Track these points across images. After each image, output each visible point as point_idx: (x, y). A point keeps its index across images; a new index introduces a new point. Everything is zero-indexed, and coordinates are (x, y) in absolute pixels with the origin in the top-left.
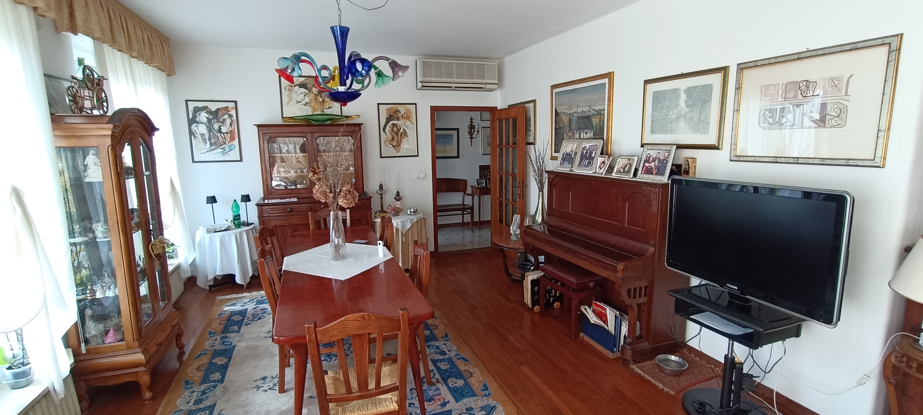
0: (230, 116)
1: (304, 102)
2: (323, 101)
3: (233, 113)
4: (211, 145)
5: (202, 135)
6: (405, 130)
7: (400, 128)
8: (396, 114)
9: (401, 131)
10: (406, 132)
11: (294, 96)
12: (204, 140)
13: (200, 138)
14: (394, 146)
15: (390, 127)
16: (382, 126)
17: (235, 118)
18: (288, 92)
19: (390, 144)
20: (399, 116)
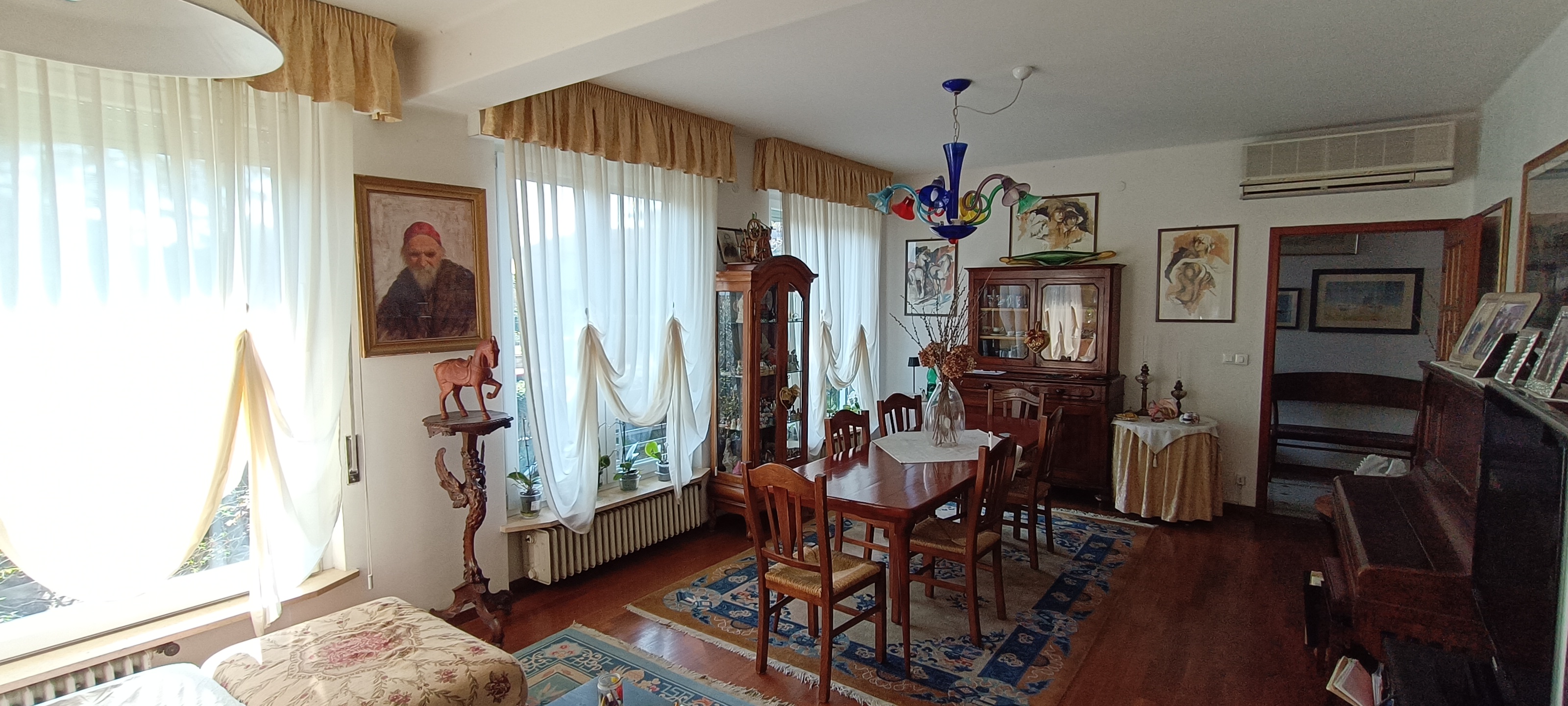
0: (950, 257)
1: (1041, 235)
2: (1069, 231)
3: (953, 254)
4: (925, 294)
5: (918, 282)
6: (1209, 273)
7: (1200, 272)
8: (1194, 246)
9: (1201, 275)
10: (1212, 278)
11: (1028, 226)
12: (920, 289)
13: (915, 286)
14: (1183, 302)
15: (1179, 269)
16: (1164, 268)
17: (954, 261)
18: (1020, 222)
19: (1176, 298)
20: (1198, 250)
